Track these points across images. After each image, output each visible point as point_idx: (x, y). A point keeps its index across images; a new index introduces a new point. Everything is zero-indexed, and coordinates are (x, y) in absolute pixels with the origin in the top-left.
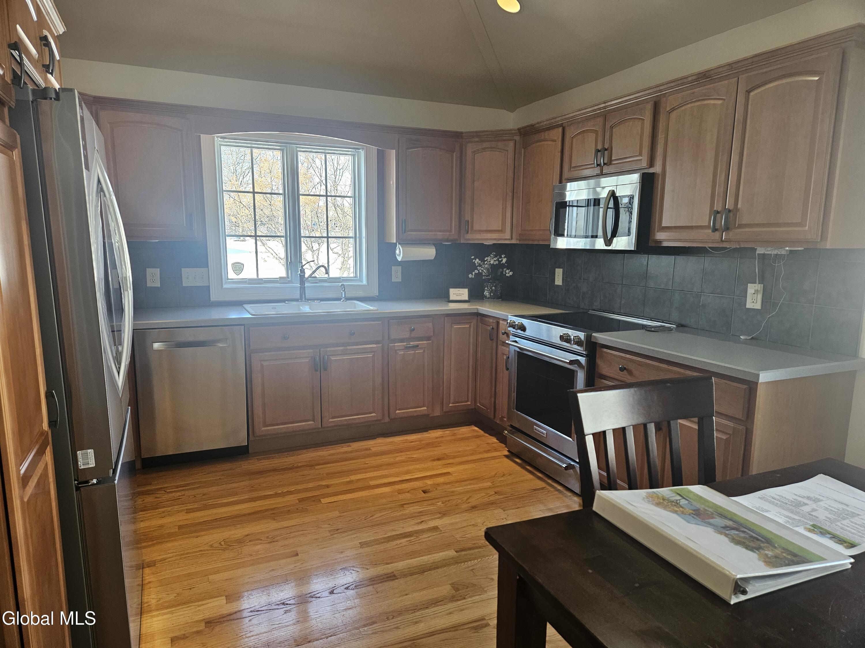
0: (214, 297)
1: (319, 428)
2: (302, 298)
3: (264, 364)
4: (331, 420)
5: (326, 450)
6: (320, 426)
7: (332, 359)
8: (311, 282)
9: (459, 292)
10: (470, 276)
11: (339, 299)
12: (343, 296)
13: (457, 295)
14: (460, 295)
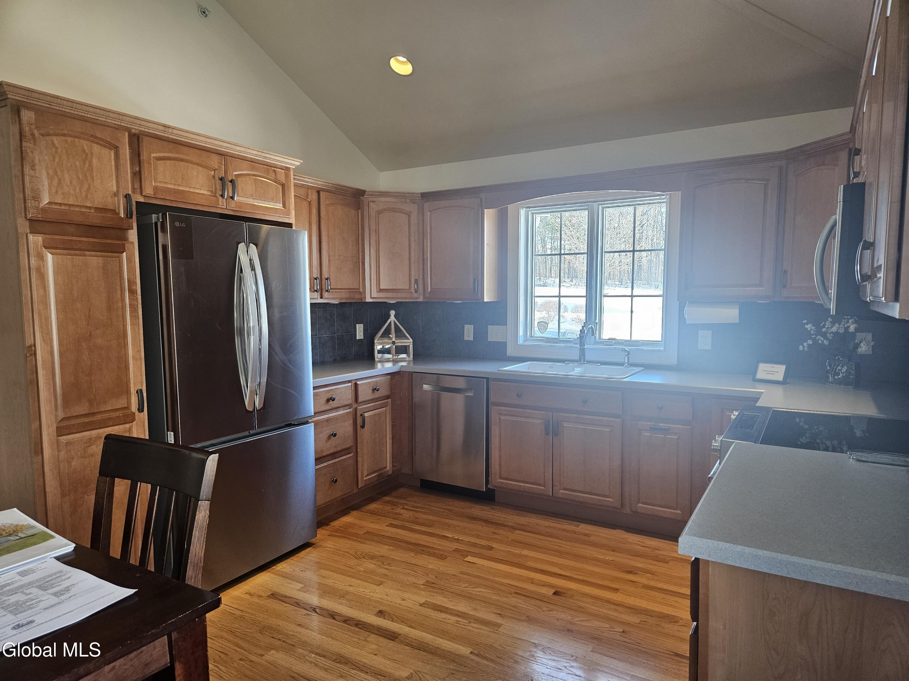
0: (510, 351)
1: (550, 496)
2: (582, 359)
3: (502, 418)
4: (561, 491)
5: (551, 521)
6: (551, 494)
7: (565, 425)
8: (605, 343)
9: (772, 369)
10: (801, 348)
11: (622, 364)
12: (626, 361)
13: (768, 373)
14: (772, 373)
